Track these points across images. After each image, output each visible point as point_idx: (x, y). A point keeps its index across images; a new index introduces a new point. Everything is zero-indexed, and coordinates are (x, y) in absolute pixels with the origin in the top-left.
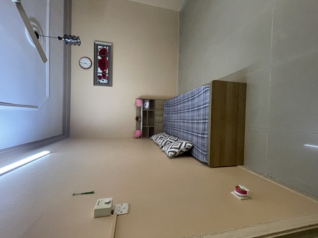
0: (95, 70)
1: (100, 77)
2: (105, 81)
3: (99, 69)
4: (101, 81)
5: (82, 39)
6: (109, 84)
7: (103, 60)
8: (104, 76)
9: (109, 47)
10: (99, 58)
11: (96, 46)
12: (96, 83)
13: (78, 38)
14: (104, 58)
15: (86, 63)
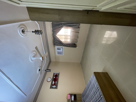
0: (52, 82)
1: (53, 85)
2: (55, 86)
3: (53, 82)
4: (53, 87)
5: (51, 70)
6: (56, 88)
7: (56, 78)
8: (55, 84)
9: (58, 74)
10: (54, 77)
11: (54, 74)
12: (51, 87)
13: (50, 70)
14: (56, 77)
15: (49, 79)
